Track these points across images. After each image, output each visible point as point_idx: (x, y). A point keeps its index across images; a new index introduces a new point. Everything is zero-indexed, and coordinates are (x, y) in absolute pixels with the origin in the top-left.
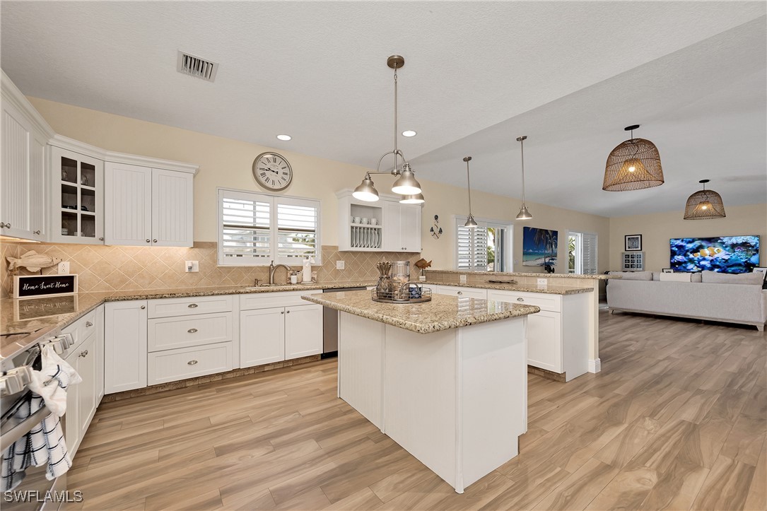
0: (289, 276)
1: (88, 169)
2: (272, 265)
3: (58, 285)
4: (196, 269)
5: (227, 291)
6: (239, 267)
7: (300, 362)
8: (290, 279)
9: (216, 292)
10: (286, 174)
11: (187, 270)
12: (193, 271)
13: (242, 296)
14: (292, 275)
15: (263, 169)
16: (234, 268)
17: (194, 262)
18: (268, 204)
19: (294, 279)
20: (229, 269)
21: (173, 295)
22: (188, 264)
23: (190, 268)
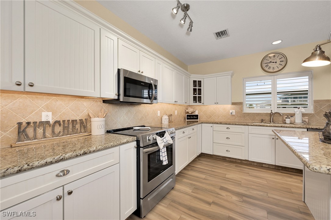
0: (284, 118)
1: (200, 82)
2: (272, 112)
3: (195, 117)
4: (234, 114)
5: (242, 124)
6: (253, 113)
7: (287, 169)
8: (285, 120)
9: (237, 124)
10: (283, 61)
11: (230, 114)
12: (232, 114)
13: (249, 126)
14: (286, 118)
15: (267, 63)
16: (251, 113)
17: (233, 111)
18: (271, 81)
19: (288, 121)
20: (249, 114)
21: (221, 123)
22: (231, 111)
23: (231, 113)
